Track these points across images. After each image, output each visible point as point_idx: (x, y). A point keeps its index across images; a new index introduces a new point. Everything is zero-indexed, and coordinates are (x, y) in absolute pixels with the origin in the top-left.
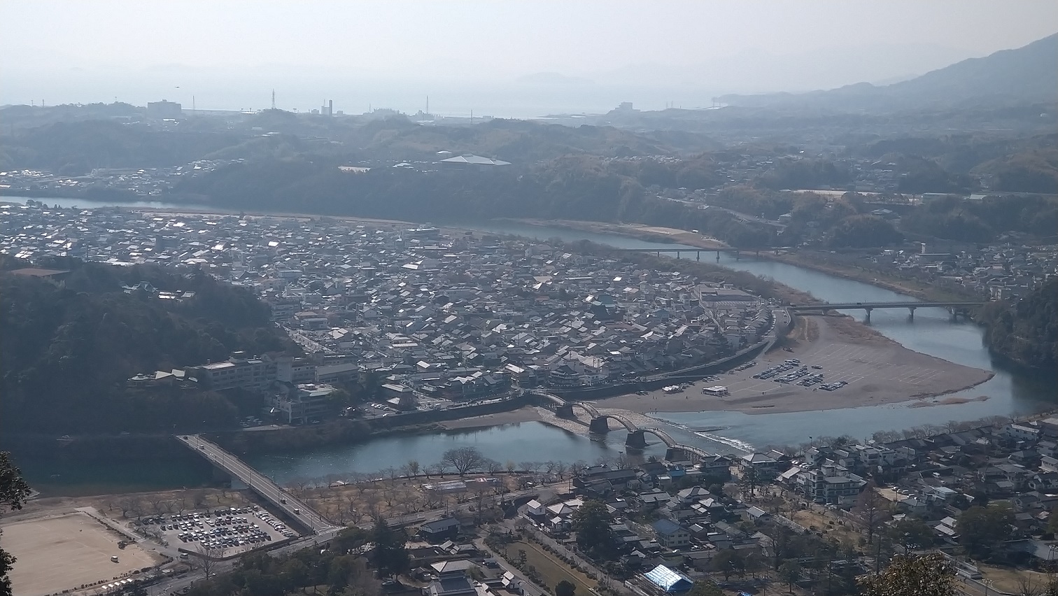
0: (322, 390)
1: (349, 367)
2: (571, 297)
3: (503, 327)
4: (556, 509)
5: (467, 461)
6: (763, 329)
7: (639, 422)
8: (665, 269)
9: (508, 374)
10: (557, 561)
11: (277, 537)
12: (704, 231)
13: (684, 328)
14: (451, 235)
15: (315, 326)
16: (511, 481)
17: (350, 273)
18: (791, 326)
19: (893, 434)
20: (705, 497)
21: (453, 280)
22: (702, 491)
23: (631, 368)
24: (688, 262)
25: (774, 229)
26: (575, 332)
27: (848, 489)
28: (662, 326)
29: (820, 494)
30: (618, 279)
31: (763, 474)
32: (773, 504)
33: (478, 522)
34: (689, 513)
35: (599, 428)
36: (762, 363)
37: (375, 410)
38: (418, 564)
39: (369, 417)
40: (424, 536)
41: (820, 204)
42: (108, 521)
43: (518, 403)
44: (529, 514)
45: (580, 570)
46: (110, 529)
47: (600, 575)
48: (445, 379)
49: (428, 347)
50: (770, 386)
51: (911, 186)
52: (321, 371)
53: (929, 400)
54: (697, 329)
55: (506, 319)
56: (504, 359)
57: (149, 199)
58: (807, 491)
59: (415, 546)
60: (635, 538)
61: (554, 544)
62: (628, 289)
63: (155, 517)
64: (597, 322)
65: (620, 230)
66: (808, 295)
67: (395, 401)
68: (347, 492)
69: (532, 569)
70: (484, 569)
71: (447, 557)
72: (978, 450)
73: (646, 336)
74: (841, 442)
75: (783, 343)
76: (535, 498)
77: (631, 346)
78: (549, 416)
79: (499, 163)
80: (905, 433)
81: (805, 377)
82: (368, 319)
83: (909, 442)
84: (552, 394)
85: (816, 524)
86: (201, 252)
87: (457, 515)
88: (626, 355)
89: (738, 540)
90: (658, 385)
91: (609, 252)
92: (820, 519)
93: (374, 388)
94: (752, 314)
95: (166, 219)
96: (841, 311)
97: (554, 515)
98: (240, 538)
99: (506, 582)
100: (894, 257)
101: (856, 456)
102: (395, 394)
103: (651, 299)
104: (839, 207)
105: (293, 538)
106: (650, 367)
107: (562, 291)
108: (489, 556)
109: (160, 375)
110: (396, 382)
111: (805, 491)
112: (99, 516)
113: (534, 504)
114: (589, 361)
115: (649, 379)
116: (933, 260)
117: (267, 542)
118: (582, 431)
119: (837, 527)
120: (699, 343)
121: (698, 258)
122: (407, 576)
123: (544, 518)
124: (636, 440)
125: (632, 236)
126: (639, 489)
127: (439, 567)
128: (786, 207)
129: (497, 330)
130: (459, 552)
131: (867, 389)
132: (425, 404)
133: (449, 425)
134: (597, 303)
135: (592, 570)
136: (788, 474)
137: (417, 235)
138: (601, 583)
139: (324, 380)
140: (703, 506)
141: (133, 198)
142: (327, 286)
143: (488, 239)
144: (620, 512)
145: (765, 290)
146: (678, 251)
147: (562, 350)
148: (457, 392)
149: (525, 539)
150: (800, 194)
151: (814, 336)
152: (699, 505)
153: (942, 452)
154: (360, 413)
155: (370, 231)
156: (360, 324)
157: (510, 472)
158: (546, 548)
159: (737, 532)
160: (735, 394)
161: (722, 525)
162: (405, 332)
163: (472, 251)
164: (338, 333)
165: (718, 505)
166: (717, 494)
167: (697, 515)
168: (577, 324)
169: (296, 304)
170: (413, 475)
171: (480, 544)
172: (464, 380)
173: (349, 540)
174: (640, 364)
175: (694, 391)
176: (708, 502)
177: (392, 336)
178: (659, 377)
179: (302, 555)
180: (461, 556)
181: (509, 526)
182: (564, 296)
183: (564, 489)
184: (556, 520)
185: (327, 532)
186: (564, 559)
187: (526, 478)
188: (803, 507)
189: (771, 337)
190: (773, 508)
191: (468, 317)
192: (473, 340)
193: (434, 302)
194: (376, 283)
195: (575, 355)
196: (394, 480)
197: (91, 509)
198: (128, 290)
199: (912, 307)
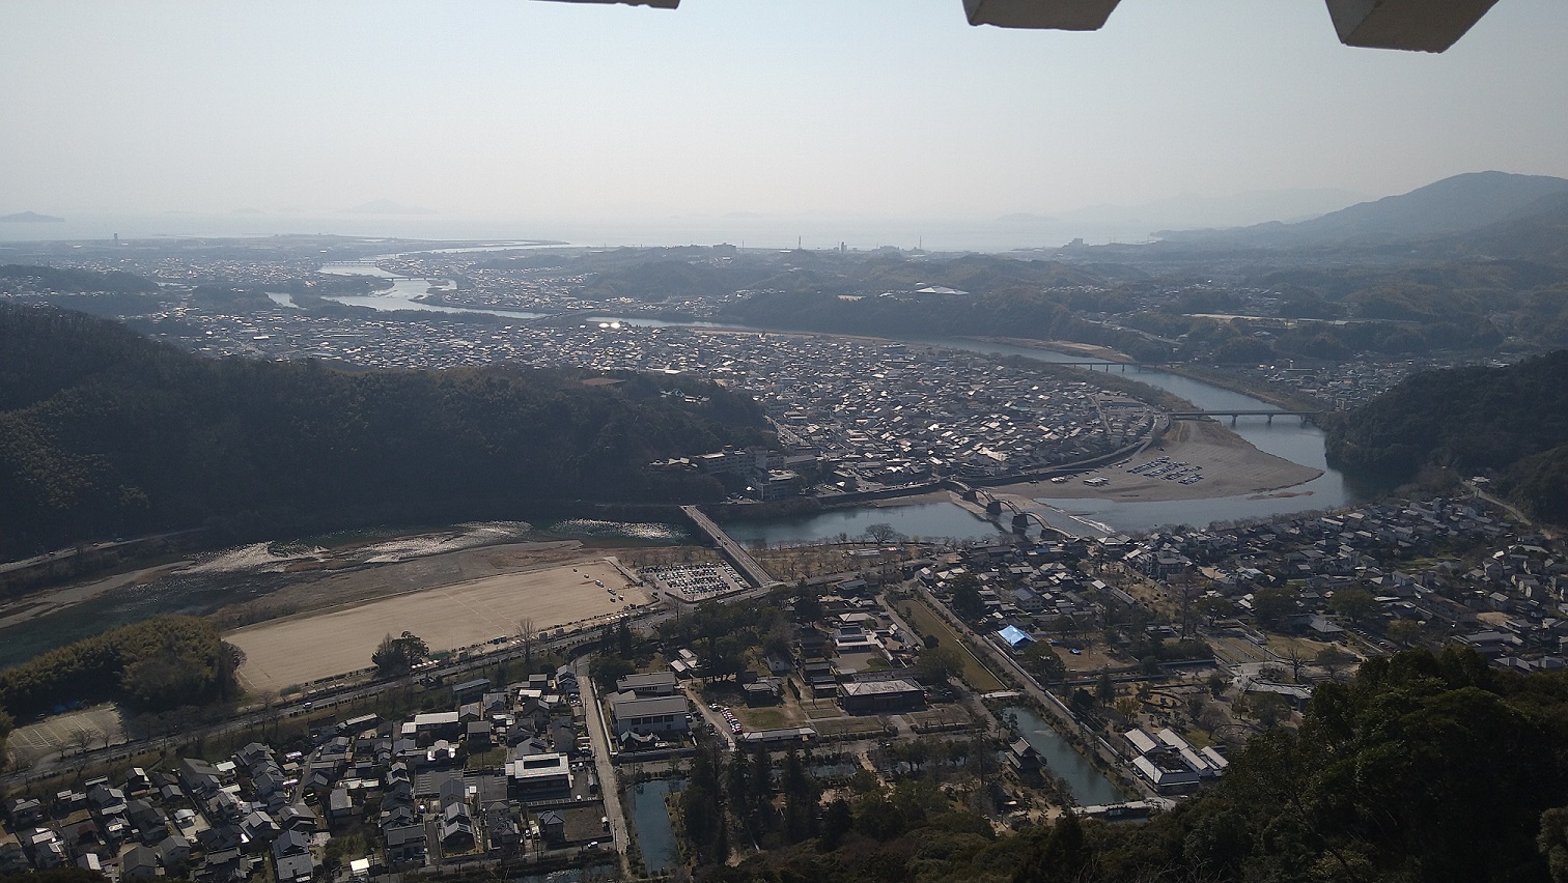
0: (787, 475)
1: (811, 457)
2: (996, 402)
3: (936, 426)
4: (943, 575)
5: (883, 534)
6: (1142, 432)
7: (1023, 505)
8: (1075, 380)
9: (931, 465)
10: (937, 617)
11: (734, 587)
12: (1116, 348)
13: (1078, 430)
14: (916, 348)
15: (798, 422)
16: (913, 550)
17: (834, 380)
18: (1167, 430)
19: (1226, 522)
20: (1062, 571)
21: (907, 388)
22: (1061, 566)
23: (1028, 462)
24: (1096, 373)
25: (1171, 346)
26: (992, 431)
27: (1176, 568)
28: (1061, 428)
29: (1154, 571)
30: (1035, 388)
31: (1116, 553)
32: (1114, 579)
33: (882, 581)
34: (1046, 583)
35: (994, 509)
36: (1136, 460)
37: (828, 490)
38: (829, 614)
39: (820, 496)
40: (840, 592)
41: (1211, 326)
42: (623, 569)
43: (935, 487)
44: (922, 578)
45: (952, 625)
46: (623, 574)
47: (966, 630)
48: (883, 468)
49: (877, 441)
50: (1139, 479)
51: (1287, 312)
52: (788, 460)
53: (1265, 493)
54: (1089, 431)
55: (940, 420)
56: (931, 452)
58: (1145, 570)
59: (831, 599)
60: (997, 602)
61: (937, 603)
62: (1041, 397)
63: (654, 567)
64: (1010, 424)
65: (1050, 346)
66: (1188, 402)
67: (841, 484)
68: (792, 555)
69: (914, 623)
70: (878, 620)
71: (853, 610)
72: (1290, 538)
73: (1046, 436)
74: (1180, 530)
75: (1158, 443)
76: (927, 566)
77: (1032, 444)
78: (957, 498)
79: (960, 293)
80: (1236, 522)
81: (1168, 473)
82: (838, 417)
83: (1235, 531)
84: (960, 481)
85: (1146, 596)
87: (867, 577)
88: (1027, 451)
89: (1079, 607)
90: (1048, 476)
91: (1034, 364)
92: (1149, 591)
93: (828, 473)
94: (1136, 419)
96: (1213, 418)
97: (940, 580)
98: (707, 585)
99: (891, 632)
100: (1265, 372)
101: (1190, 542)
102: (842, 479)
103: (1059, 405)
104: (1227, 329)
105: (746, 588)
106: (1043, 461)
107: (989, 397)
108: (884, 611)
109: (672, 461)
110: (844, 470)
111: (1142, 568)
112: (618, 564)
113: (926, 571)
114: (995, 455)
115: (1041, 471)
116: (1297, 374)
117: (727, 591)
118: (981, 511)
119: (1161, 599)
120: (1088, 443)
121: (1107, 370)
122: (821, 623)
123: (930, 582)
124: (1021, 521)
125: (1059, 350)
126: (1011, 561)
127: (844, 617)
128: (1184, 328)
129: (931, 428)
130: (862, 606)
131: (1217, 483)
132: (863, 487)
133: (879, 502)
134: (1015, 408)
135: (961, 625)
136: (1131, 555)
137: (888, 350)
138: (965, 636)
139: (790, 467)
140: (1058, 578)
142: (813, 391)
143: (943, 354)
144: (991, 582)
145: (1152, 398)
146: (1091, 364)
147: (977, 447)
148: (890, 478)
149: (915, 597)
150: (1197, 318)
151: (1184, 438)
152: (1055, 578)
153: (1260, 539)
154: (812, 493)
155: (854, 347)
156: (832, 421)
157: (916, 543)
158: (930, 605)
159: (1080, 601)
160: (1114, 484)
161: (1069, 594)
162: (862, 428)
163: (929, 363)
164: (811, 429)
165: (1070, 578)
166: (1072, 568)
167: (1052, 585)
168: (993, 425)
169: (787, 406)
170: (843, 542)
171: (880, 600)
172: (894, 470)
173: (778, 595)
174: (1036, 460)
175: (1076, 482)
176: (1062, 576)
177: (851, 432)
178: (1048, 470)
179: (753, 601)
180: (864, 609)
181: (905, 587)
182: (989, 401)
183: (953, 559)
184: (940, 584)
185: (768, 585)
186: (941, 615)
187: (928, 549)
188: (1139, 582)
189: (1148, 438)
190: (1115, 581)
191: (911, 417)
192: (910, 437)
193: (889, 405)
194: (850, 388)
195: (985, 451)
196: (828, 546)
197: (613, 559)
198: (665, 394)
199: (1271, 414)
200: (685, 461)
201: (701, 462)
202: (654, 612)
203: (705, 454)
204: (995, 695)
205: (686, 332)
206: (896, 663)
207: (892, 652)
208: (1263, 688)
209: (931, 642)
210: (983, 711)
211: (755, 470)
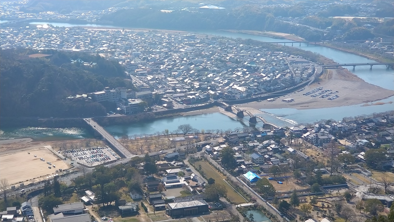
0: (137, 101)
1: (149, 92)
2: (240, 62)
3: (211, 75)
4: (216, 148)
5: (186, 129)
6: (310, 75)
7: (255, 113)
8: (278, 50)
9: (208, 95)
10: (214, 169)
11: (113, 158)
12: (297, 34)
13: (279, 75)
14: (200, 36)
15: (142, 74)
16: (202, 137)
17: (160, 53)
18: (322, 74)
19: (351, 118)
20: (273, 144)
21: (197, 56)
22: (272, 142)
23: (255, 92)
24: (288, 47)
25: (323, 33)
26: (238, 77)
27: (328, 140)
28: (272, 74)
29: (317, 142)
30: (259, 55)
31: (298, 134)
32: (298, 146)
33: (187, 152)
34: (265, 150)
35: (240, 115)
36: (307, 89)
37: (158, 108)
38: (161, 170)
39: (154, 111)
40: (166, 159)
41: (342, 23)
42: (54, 151)
43: (211, 105)
44: (206, 150)
45: (221, 172)
46: (54, 154)
47: (228, 174)
48: (186, 96)
49: (182, 83)
50: (309, 98)
51: (380, 15)
52: (138, 94)
53: (369, 103)
54: (285, 75)
55: (213, 71)
56: (209, 88)
57: (91, 23)
58: (312, 142)
59: (162, 162)
60: (243, 160)
61: (214, 162)
62: (262, 59)
63: (71, 150)
64: (247, 73)
65: (265, 34)
66: (332, 60)
67: (165, 105)
68: (141, 141)
69: (203, 172)
70: (185, 172)
71: (173, 167)
72: (382, 124)
73: (264, 79)
74: (329, 122)
75: (317, 81)
76: (209, 144)
77: (258, 83)
78: (222, 110)
79: (221, 8)
80: (355, 117)
81: (323, 95)
82: (162, 71)
83: (355, 122)
84: (223, 101)
85: (313, 154)
86: (106, 45)
87: (179, 151)
88: (255, 86)
89: (282, 161)
90: (265, 98)
91: (258, 43)
92: (315, 152)
93: (158, 100)
94: (307, 69)
95: (95, 31)
96: (343, 67)
97: (215, 151)
98: (99, 158)
99: (192, 177)
100: (369, 44)
101: (334, 128)
102: (165, 102)
103: (270, 63)
104: (350, 24)
105: (118, 159)
106: (263, 91)
107: (237, 60)
108: (188, 167)
109: (78, 96)
110: (166, 98)
111: (311, 141)
112: (51, 149)
113: (208, 147)
114: (240, 89)
115: (262, 96)
116: (384, 45)
117: (109, 161)
118: (234, 116)
119: (320, 155)
120: (284, 81)
121: (292, 45)
122: (157, 175)
123: (210, 152)
124: (253, 120)
125: (269, 36)
126: (249, 140)
127: (168, 171)
128: (329, 24)
129: (209, 76)
130: (177, 165)
131: (346, 99)
132: (176, 106)
133: (184, 114)
134: (249, 65)
135: (226, 172)
136: (305, 135)
137: (187, 37)
138: (227, 178)
139: (139, 97)
140: (271, 148)
141: (86, 23)
142: (149, 58)
143: (214, 39)
144: (240, 150)
145: (314, 58)
146: (285, 43)
147: (231, 85)
148: (189, 102)
149: (203, 160)
150: (335, 19)
151: (330, 78)
152: (270, 147)
153: (367, 125)
154: (150, 110)
155: (170, 36)
156: (160, 74)
157: (203, 133)
158: (210, 163)
159: (282, 158)
160: (296, 101)
161: (277, 155)
162: (175, 77)
163: (206, 43)
164: (149, 78)
165: (277, 147)
166: (278, 143)
167: (269, 151)
168: (239, 74)
169: (136, 66)
170: (167, 134)
171: (186, 162)
172: (191, 97)
173: (135, 162)
174: (260, 90)
175: (279, 100)
176: (273, 146)
177: (169, 79)
178: (265, 95)
179: (122, 165)
180: (178, 167)
181: (198, 155)
182: (237, 62)
183: (221, 140)
184: (215, 153)
185: (130, 157)
186: (216, 168)
187: (208, 136)
188: (310, 148)
189: (312, 78)
190: (298, 148)
191: (199, 71)
192: (199, 80)
193: (188, 65)
194: (168, 56)
195: (235, 86)
196: (159, 136)
197: (49, 147)
198: (73, 62)
199: (372, 65)
200: (85, 96)
201: (93, 96)
202: (72, 173)
203: (95, 92)
204: (243, 205)
205: (82, 29)
206: (194, 192)
207: (192, 187)
208: (371, 197)
209: (211, 181)
210: (236, 213)
211: (121, 99)
